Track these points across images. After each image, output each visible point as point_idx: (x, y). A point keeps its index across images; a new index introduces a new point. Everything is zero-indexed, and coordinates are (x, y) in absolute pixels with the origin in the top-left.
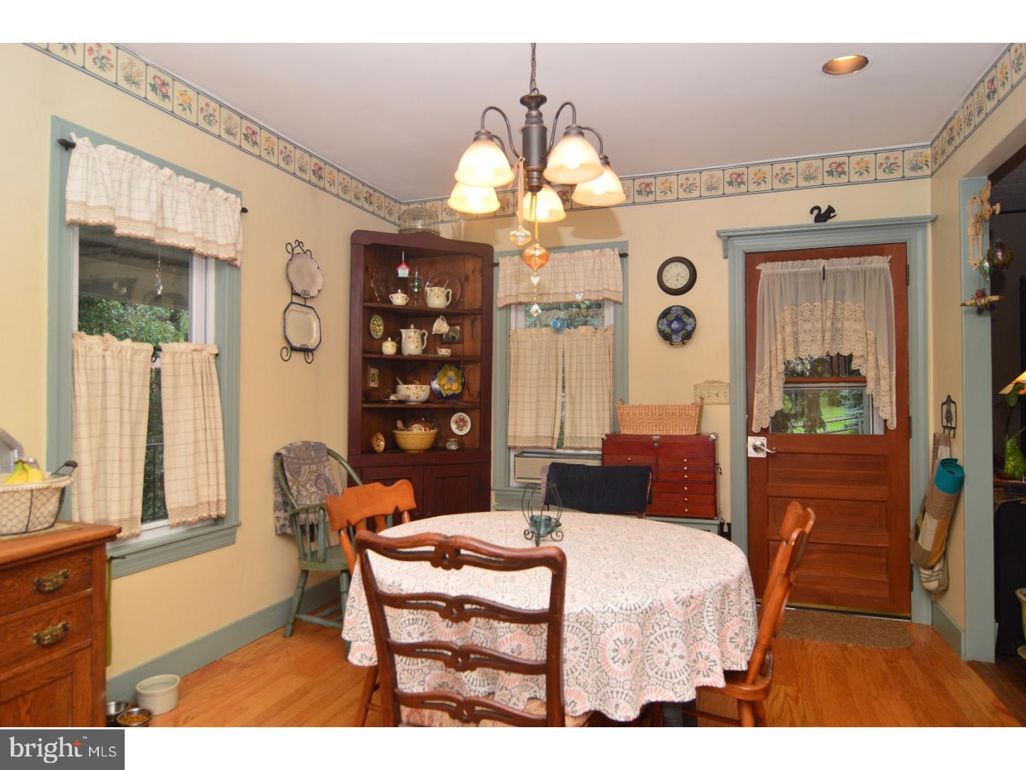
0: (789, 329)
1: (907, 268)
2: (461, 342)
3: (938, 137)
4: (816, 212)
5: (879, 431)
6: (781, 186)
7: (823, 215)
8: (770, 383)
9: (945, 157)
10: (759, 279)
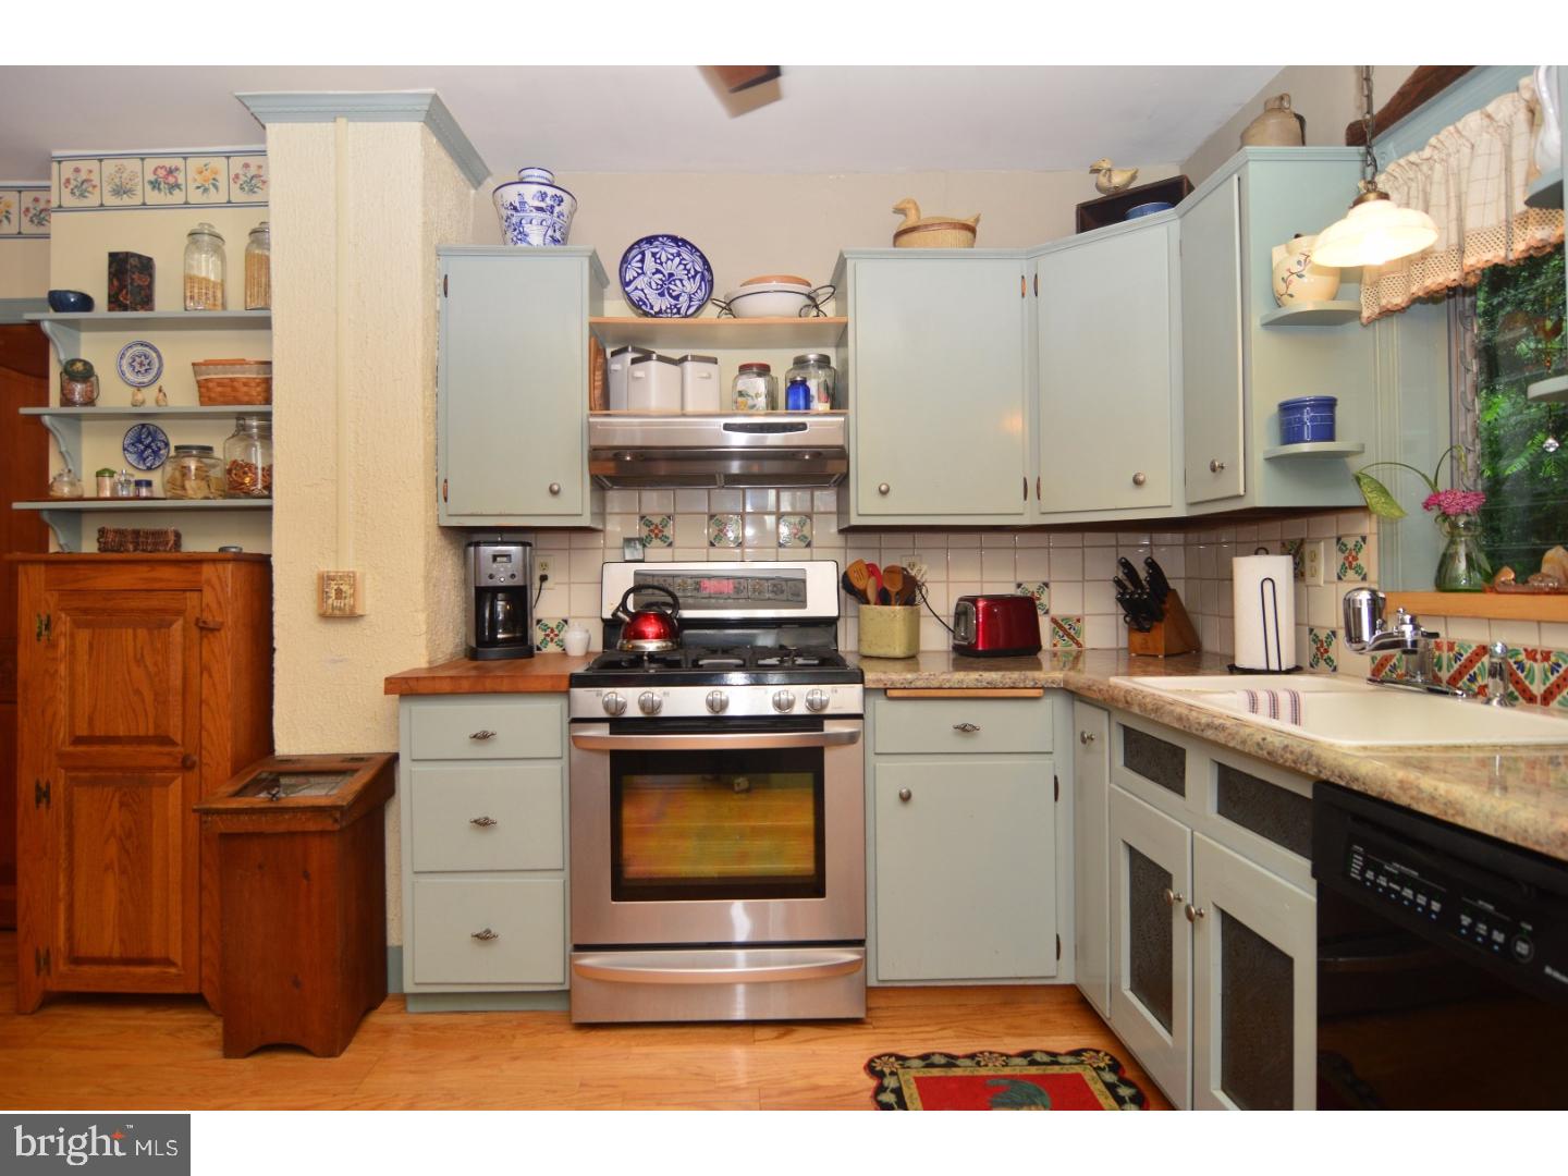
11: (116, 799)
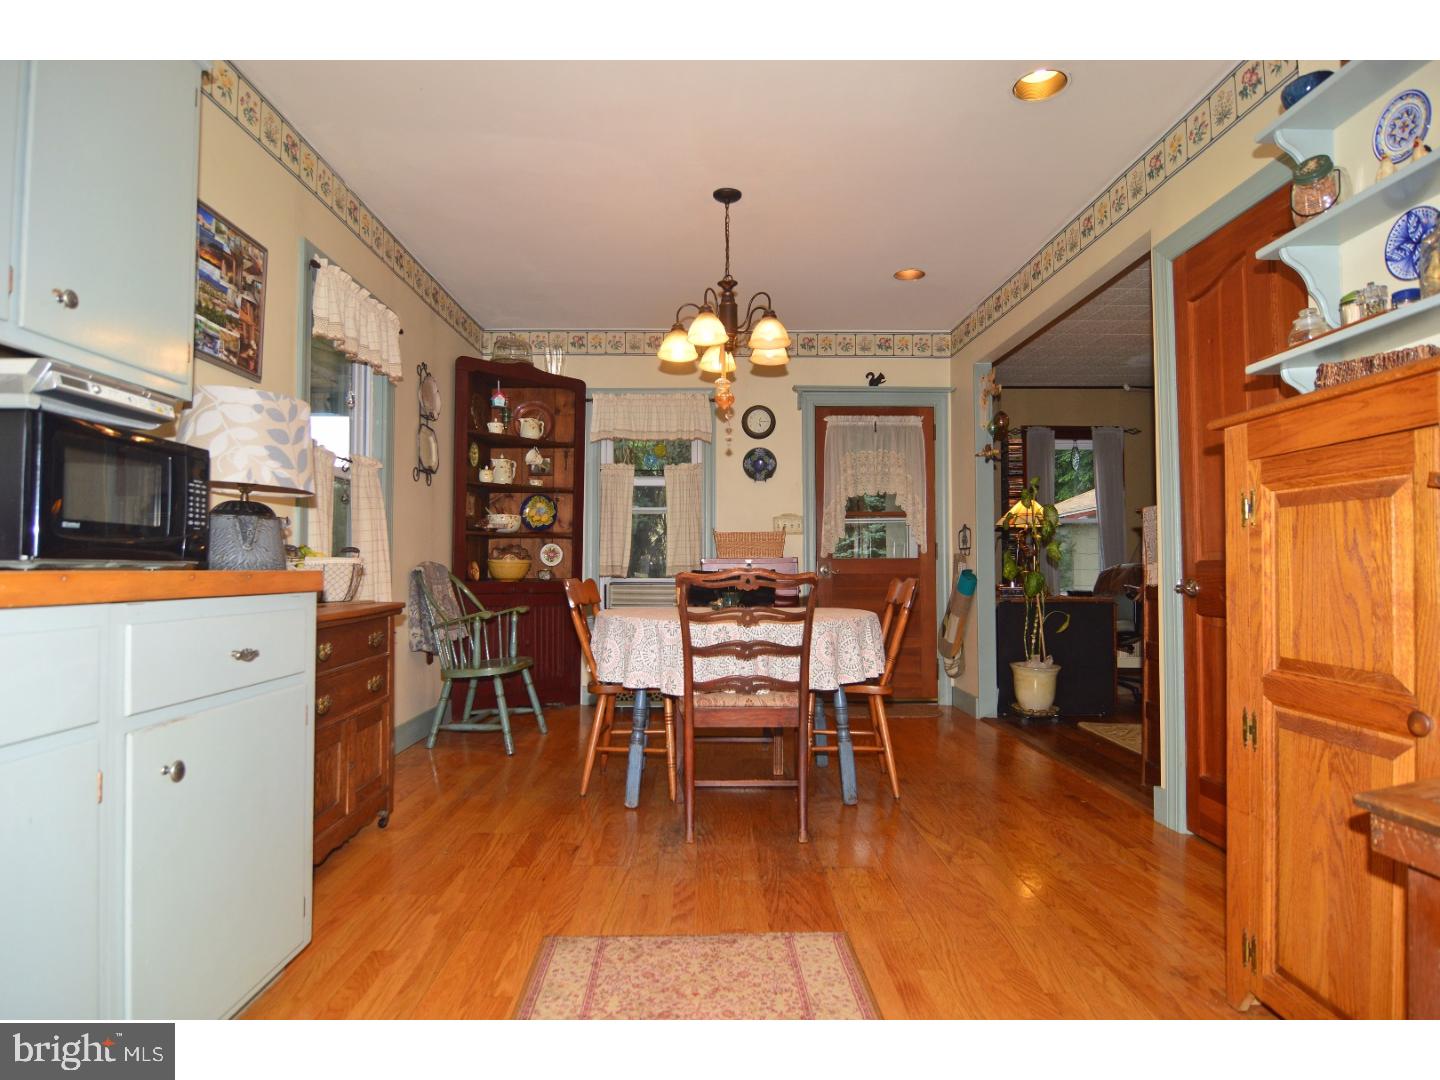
0: (849, 472)
1: (934, 427)
2: (551, 474)
3: (956, 328)
4: (870, 377)
5: (913, 554)
6: (843, 353)
7: (876, 381)
8: (835, 516)
9: (962, 344)
10: (825, 429)
11: (1326, 760)
